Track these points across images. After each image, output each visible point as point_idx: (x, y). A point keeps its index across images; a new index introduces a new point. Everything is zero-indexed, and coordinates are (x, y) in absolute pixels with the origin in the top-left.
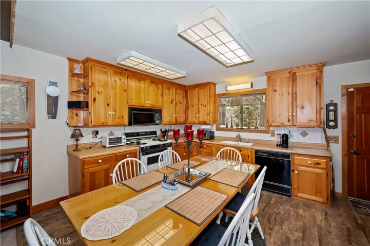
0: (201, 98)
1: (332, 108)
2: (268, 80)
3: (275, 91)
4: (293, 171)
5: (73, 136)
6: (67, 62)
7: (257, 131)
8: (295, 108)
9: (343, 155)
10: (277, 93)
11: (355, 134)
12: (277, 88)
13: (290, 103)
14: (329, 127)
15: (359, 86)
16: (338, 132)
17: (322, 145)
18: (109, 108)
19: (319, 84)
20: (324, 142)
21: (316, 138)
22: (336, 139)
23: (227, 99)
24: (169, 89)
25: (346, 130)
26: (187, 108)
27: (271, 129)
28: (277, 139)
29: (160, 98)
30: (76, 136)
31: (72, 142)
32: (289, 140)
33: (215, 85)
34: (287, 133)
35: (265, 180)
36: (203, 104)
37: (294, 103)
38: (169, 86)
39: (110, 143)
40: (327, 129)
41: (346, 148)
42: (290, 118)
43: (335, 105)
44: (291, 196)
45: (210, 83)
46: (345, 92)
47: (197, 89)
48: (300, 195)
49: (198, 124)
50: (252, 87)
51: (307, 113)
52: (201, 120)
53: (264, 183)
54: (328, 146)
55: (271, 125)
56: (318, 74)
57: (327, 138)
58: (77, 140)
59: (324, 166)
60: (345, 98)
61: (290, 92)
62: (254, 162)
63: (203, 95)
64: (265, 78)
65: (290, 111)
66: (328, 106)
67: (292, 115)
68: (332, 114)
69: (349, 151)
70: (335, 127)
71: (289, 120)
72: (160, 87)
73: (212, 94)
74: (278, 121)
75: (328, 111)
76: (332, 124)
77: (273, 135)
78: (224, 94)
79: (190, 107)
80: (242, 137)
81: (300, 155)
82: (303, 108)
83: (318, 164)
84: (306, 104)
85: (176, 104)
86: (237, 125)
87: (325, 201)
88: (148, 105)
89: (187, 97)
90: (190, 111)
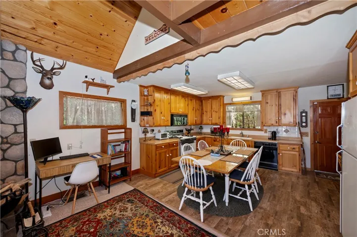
0: (214, 106)
1: (304, 114)
2: (262, 96)
3: (267, 103)
4: (279, 154)
5: (143, 132)
6: (139, 87)
7: (254, 129)
8: (280, 114)
9: (311, 144)
10: (269, 104)
11: (318, 131)
12: (269, 101)
13: (277, 111)
14: (303, 126)
15: (320, 101)
16: (308, 130)
17: (298, 138)
18: (162, 115)
19: (295, 100)
20: (300, 136)
21: (294, 133)
22: (306, 134)
23: (233, 107)
24: (191, 100)
25: (312, 128)
26: (202, 114)
27: (265, 128)
28: (268, 135)
29: (187, 107)
30: (145, 132)
31: (143, 136)
32: (277, 135)
33: (224, 97)
34: (275, 130)
35: (260, 160)
36: (215, 110)
37: (280, 112)
38: (191, 99)
39: (162, 137)
40: (301, 128)
41: (313, 140)
42: (277, 121)
43: (306, 113)
44: (277, 170)
45: (221, 96)
46: (312, 105)
47: (210, 100)
48: (283, 168)
49: (211, 124)
50: (251, 99)
51: (288, 118)
52: (213, 122)
53: (260, 163)
54: (302, 138)
55: (264, 126)
56: (295, 93)
57: (301, 133)
58: (145, 135)
59: (297, 150)
60: (312, 108)
61: (277, 104)
62: (253, 146)
63: (215, 104)
64: (260, 94)
65: (277, 116)
66: (302, 113)
67: (279, 119)
68: (304, 118)
69: (314, 141)
70: (306, 126)
71: (276, 122)
72: (187, 99)
73: (222, 104)
74: (270, 123)
75: (302, 116)
76: (304, 124)
77: (266, 132)
78: (230, 104)
79: (205, 113)
80: (244, 134)
81: (283, 144)
82: (285, 114)
83: (294, 149)
84: (287, 112)
85: (196, 111)
86: (240, 125)
87: (298, 171)
88: (181, 112)
89: (202, 105)
90: (204, 115)
